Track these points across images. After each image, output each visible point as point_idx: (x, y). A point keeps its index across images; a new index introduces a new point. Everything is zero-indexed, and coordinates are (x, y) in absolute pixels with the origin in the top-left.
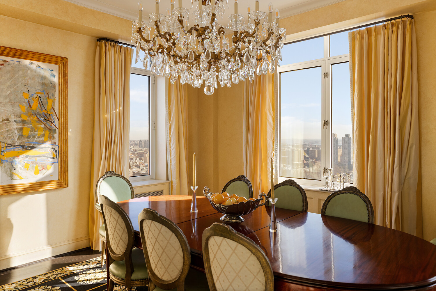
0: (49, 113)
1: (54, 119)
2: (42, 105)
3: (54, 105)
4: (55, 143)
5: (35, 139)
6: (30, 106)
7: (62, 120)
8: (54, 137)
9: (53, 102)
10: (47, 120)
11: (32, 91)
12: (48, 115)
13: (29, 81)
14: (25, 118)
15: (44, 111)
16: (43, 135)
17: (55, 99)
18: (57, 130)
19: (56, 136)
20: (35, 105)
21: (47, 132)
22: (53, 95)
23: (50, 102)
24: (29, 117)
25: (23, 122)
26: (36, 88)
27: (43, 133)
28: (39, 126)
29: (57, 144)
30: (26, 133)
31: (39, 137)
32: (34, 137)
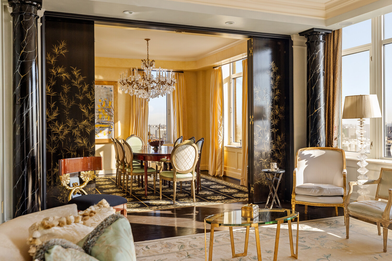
0: (110, 108)
1: (112, 111)
2: (107, 104)
3: (112, 104)
4: (112, 122)
5: (104, 120)
6: (102, 105)
7: (115, 111)
8: (112, 119)
9: (112, 103)
10: (109, 111)
11: (103, 98)
12: (109, 109)
13: (101, 94)
14: (100, 110)
15: (108, 107)
16: (107, 118)
17: (112, 101)
18: (113, 115)
19: (113, 118)
20: (104, 105)
21: (109, 116)
22: (112, 100)
23: (110, 103)
24: (101, 110)
25: (99, 112)
26: (104, 97)
27: (107, 117)
28: (106, 114)
29: (113, 122)
30: (100, 117)
31: (105, 119)
32: (104, 119)
